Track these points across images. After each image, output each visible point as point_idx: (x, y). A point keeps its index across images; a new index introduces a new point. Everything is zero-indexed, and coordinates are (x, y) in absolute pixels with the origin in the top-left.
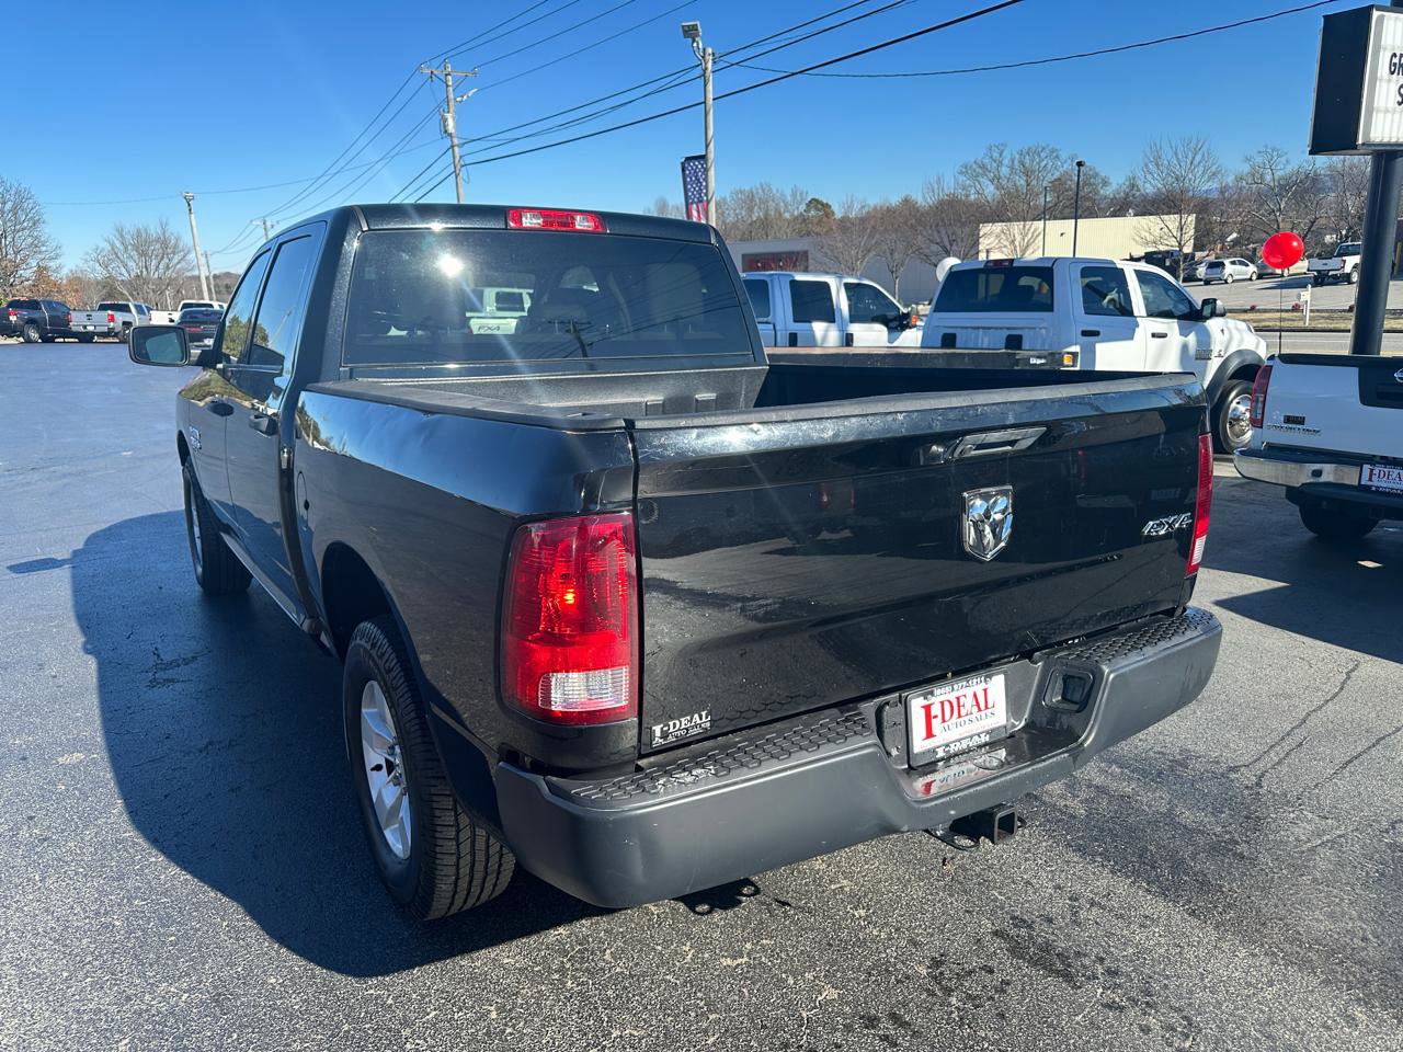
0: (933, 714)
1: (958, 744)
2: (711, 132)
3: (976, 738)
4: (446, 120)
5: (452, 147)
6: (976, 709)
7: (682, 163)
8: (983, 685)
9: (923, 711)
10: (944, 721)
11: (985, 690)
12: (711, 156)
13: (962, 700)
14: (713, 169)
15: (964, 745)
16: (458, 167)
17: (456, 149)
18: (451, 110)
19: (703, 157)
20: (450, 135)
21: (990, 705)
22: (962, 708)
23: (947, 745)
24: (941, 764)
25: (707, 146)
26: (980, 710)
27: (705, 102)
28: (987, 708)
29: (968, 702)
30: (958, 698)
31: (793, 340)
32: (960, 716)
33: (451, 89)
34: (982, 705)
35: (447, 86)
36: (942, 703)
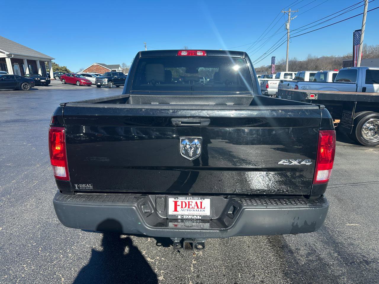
0: (178, 204)
1: (187, 216)
2: (364, 22)
3: (196, 217)
4: (287, 25)
5: (288, 33)
6: (196, 207)
7: (354, 33)
8: (201, 201)
9: (174, 203)
10: (182, 207)
11: (201, 203)
12: (364, 29)
13: (190, 203)
14: (364, 34)
15: (190, 217)
16: (289, 38)
17: (289, 33)
18: (289, 22)
19: (361, 30)
20: (288, 30)
21: (203, 207)
22: (190, 206)
23: (182, 215)
24: (179, 221)
25: (362, 27)
26: (198, 208)
27: (364, 13)
28: (201, 208)
29: (193, 204)
30: (189, 202)
31: (364, 90)
32: (189, 207)
33: (290, 16)
34: (199, 207)
35: (289, 15)
36: (182, 202)
